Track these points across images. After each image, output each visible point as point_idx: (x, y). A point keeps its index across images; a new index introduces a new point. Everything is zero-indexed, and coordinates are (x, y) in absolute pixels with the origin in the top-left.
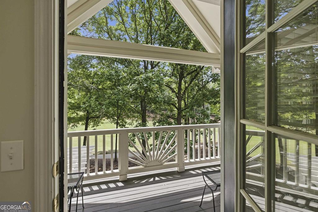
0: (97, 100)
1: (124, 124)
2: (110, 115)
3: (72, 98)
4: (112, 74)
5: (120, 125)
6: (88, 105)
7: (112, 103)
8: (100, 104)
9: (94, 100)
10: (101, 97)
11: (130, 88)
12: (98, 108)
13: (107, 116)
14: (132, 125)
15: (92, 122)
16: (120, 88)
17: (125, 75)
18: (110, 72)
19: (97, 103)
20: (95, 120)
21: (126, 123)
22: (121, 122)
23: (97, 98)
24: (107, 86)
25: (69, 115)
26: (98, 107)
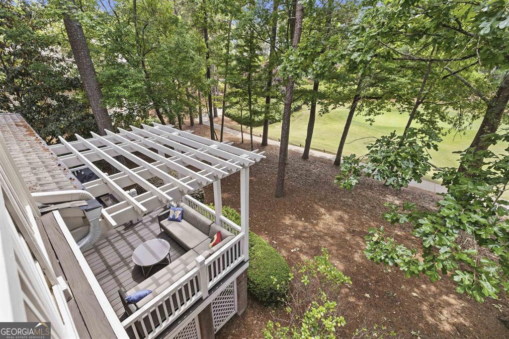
20: (373, 103)
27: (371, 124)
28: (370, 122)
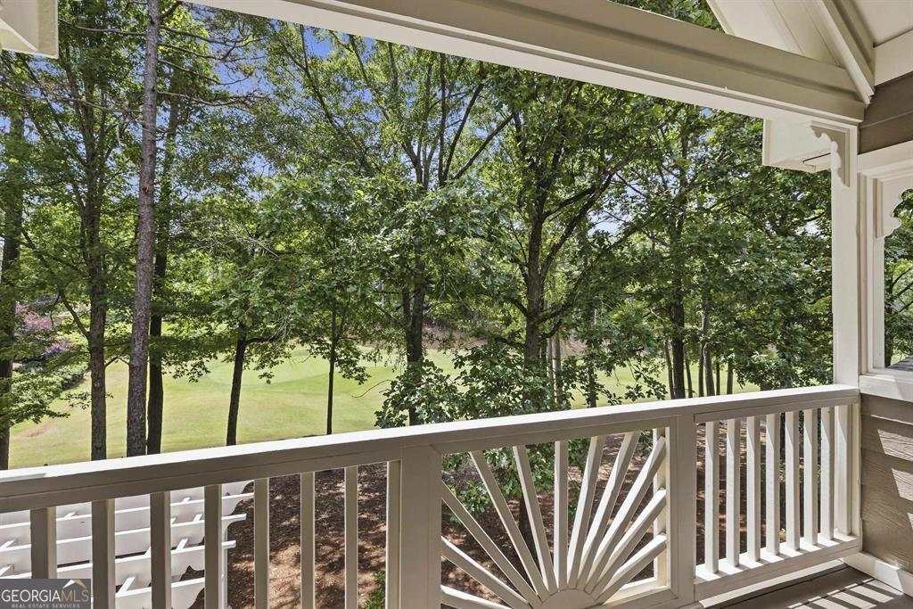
0: (269, 281)
1: (354, 359)
2: (310, 332)
3: (195, 279)
4: (324, 193)
5: (341, 362)
6: (236, 301)
7: (322, 293)
8: (279, 298)
9: (258, 282)
10: (284, 272)
11: (385, 241)
12: (271, 312)
13: (300, 333)
14: (375, 361)
15: (256, 353)
16: (351, 242)
17: (366, 198)
18: (316, 186)
19: (269, 295)
20: (265, 348)
21: (357, 354)
22: (342, 352)
23: (271, 276)
24: (300, 244)
25: (184, 332)
26: (275, 309)
27: (268, 382)
28: (265, 379)
